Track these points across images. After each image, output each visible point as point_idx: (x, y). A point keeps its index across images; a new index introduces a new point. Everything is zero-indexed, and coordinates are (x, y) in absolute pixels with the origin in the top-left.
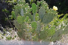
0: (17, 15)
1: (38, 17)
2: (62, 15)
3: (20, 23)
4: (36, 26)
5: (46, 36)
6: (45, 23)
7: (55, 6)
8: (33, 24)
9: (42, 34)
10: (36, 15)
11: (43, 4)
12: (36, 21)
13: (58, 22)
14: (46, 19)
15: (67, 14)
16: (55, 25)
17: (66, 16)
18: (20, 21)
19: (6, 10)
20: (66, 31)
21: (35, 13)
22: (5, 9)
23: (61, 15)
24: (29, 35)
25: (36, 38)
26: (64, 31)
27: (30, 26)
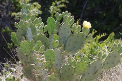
0: (21, 40)
1: (57, 42)
2: (104, 35)
3: (25, 53)
4: (54, 57)
5: (73, 75)
6: (71, 51)
7: (86, 21)
8: (48, 54)
9: (65, 71)
10: (55, 38)
11: (66, 17)
12: (54, 49)
13: (97, 48)
14: (71, 44)
15: (113, 33)
16: (91, 54)
17: (112, 38)
18: (25, 49)
19: (10, 29)
20: (108, 63)
21: (52, 33)
22: (8, 28)
23: (102, 36)
24: (42, 74)
25: (54, 77)
26: (104, 65)
27: (42, 58)
